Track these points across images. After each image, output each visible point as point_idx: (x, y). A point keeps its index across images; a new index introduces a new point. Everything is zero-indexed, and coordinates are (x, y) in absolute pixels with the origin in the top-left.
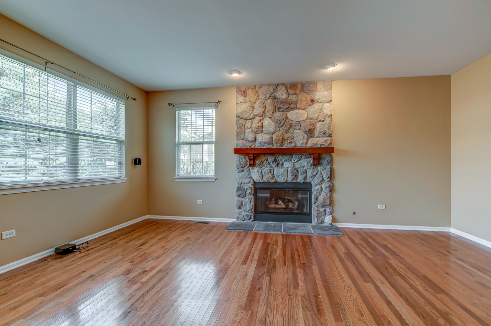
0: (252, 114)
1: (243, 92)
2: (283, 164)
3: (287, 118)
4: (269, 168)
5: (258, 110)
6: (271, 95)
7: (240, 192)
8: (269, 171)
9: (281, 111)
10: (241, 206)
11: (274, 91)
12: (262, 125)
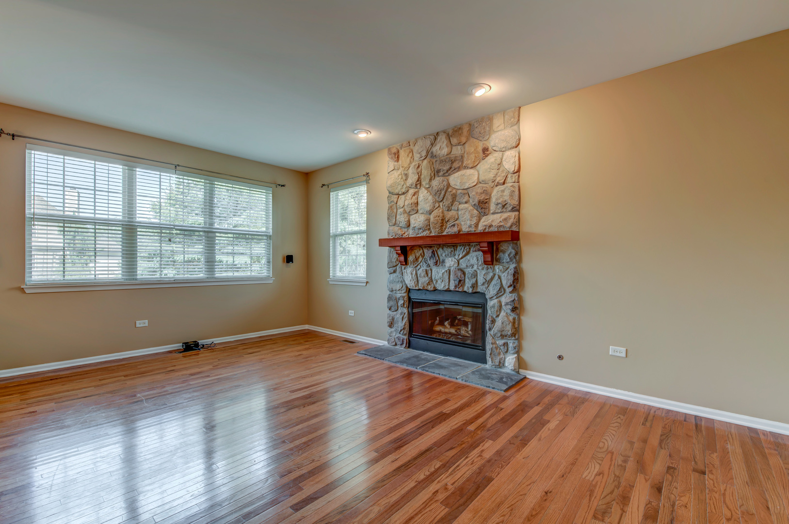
0: (405, 186)
1: (393, 155)
2: (443, 262)
3: (449, 185)
4: (425, 268)
5: (412, 179)
6: (428, 152)
7: (392, 303)
8: (425, 272)
9: (441, 176)
10: (392, 323)
11: (432, 144)
12: (416, 200)
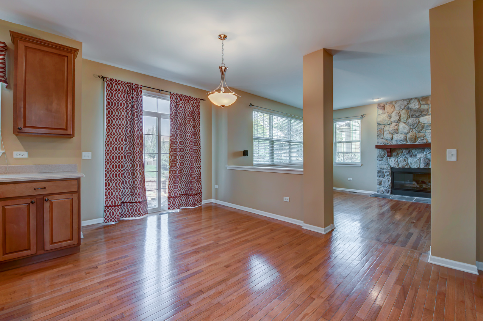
0: (390, 121)
1: (382, 107)
2: (416, 155)
3: (419, 122)
4: (403, 158)
5: (395, 118)
6: (405, 107)
7: (380, 174)
8: (403, 160)
9: (414, 117)
10: (381, 183)
11: (408, 103)
12: (397, 128)
